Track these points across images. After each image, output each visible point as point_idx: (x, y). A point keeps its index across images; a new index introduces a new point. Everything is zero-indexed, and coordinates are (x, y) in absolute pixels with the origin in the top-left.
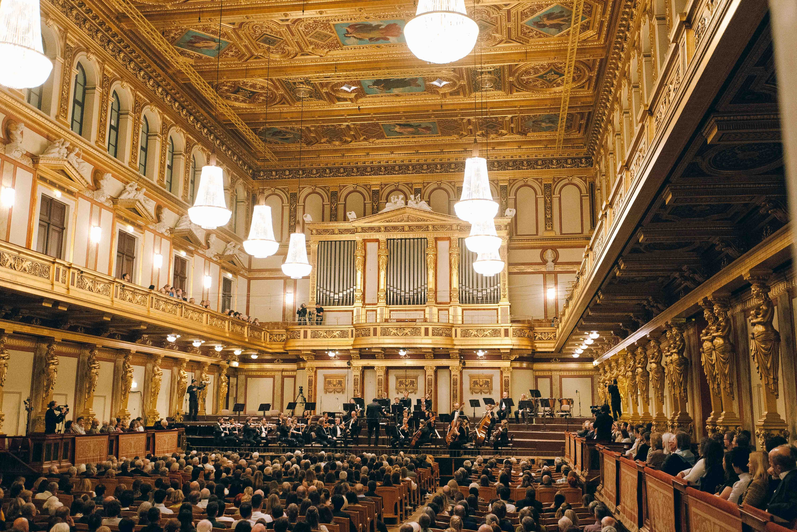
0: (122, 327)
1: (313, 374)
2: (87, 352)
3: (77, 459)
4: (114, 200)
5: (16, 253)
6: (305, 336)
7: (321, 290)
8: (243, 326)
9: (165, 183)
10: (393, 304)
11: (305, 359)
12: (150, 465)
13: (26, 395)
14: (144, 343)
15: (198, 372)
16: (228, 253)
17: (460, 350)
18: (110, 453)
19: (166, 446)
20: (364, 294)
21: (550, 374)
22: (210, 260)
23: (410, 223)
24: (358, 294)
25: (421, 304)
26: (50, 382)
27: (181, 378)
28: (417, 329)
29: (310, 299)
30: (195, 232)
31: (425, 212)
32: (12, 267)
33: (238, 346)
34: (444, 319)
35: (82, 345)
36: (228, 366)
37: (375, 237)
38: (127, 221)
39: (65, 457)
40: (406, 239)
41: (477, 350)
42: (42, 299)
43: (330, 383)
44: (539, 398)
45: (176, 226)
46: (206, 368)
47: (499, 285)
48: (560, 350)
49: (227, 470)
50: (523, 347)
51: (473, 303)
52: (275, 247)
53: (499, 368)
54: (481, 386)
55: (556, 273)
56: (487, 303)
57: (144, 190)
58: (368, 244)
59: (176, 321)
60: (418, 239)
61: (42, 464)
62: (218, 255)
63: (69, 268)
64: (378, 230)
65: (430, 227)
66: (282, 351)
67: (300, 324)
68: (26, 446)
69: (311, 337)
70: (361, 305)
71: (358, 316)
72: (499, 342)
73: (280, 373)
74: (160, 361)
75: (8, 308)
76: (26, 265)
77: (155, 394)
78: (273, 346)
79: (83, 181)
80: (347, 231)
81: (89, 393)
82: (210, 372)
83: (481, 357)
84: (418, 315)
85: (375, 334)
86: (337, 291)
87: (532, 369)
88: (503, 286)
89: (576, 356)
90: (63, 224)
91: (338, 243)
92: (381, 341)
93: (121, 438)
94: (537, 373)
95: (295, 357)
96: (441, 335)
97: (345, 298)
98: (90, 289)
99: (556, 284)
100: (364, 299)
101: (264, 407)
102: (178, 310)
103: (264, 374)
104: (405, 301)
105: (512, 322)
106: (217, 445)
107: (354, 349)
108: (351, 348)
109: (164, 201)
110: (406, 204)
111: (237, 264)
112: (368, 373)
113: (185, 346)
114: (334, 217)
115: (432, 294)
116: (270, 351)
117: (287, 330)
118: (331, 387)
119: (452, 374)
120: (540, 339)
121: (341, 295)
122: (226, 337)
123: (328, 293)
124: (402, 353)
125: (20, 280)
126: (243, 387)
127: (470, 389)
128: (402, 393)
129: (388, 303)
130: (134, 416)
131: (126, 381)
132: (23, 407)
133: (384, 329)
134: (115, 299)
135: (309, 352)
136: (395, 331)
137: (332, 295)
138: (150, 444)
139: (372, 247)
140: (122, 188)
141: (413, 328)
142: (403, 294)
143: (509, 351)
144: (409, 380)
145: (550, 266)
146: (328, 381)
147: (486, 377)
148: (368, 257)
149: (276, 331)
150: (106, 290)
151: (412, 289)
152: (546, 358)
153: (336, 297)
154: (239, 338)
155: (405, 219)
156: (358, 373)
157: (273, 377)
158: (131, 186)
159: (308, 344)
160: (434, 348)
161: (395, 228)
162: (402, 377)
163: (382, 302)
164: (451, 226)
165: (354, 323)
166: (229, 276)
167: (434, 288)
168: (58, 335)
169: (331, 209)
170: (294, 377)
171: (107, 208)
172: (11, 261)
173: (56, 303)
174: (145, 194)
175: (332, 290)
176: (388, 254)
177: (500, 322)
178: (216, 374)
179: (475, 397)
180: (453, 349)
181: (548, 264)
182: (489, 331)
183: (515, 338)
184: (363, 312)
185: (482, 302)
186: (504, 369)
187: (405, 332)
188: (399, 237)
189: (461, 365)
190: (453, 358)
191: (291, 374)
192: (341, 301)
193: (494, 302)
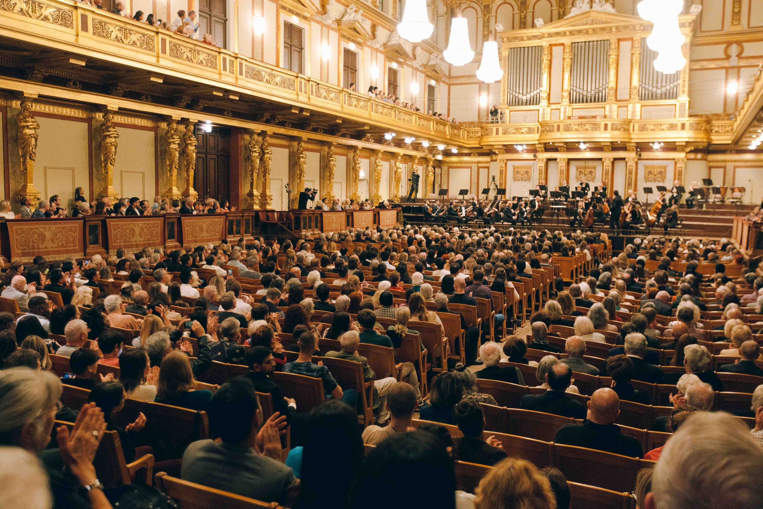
0: (350, 128)
1: (504, 165)
2: (326, 148)
3: (325, 228)
4: (338, 22)
5: (270, 71)
6: (497, 133)
7: (511, 92)
8: (445, 125)
9: (378, 4)
10: (576, 103)
11: (497, 152)
12: (376, 235)
13: (286, 181)
14: (368, 140)
15: (410, 164)
16: (431, 63)
17: (637, 143)
18: (348, 225)
19: (388, 222)
20: (549, 95)
21: (724, 164)
22: (417, 69)
23: (594, 26)
24: (544, 95)
25: (602, 102)
26: (301, 172)
27: (397, 168)
28: (597, 124)
29: (502, 101)
30: (403, 46)
31: (609, 14)
32: (268, 82)
33: (442, 142)
34: (623, 115)
35: (322, 143)
36: (433, 159)
37: (560, 42)
38: (349, 39)
39: (316, 227)
40: (589, 42)
41: (653, 143)
42: (291, 107)
43: (518, 172)
44: (711, 186)
45: (388, 41)
46: (417, 161)
47: (679, 82)
48: (736, 142)
49: (437, 240)
50: (699, 140)
51: (652, 99)
52: (471, 55)
53: (674, 159)
54: (655, 175)
55: (739, 68)
56: (665, 98)
57: (361, 11)
58: (554, 48)
59: (391, 122)
60: (601, 41)
61: (301, 231)
62: (423, 65)
63: (309, 81)
65: (614, 29)
66: (477, 146)
67: (493, 123)
68: (288, 218)
69: (502, 134)
70: (547, 104)
71: (544, 114)
72: (675, 136)
73: (476, 165)
74: (380, 155)
75: (267, 115)
76: (278, 79)
77: (378, 181)
78: (470, 142)
79: (314, 7)
80: (535, 37)
81: (329, 180)
82: (420, 163)
83: (657, 149)
84: (599, 112)
85: (558, 130)
86: (525, 93)
87: (706, 160)
88: (683, 83)
89: (752, 147)
90: (301, 45)
91: (526, 49)
92: (563, 136)
93: (355, 214)
94: (711, 164)
95: (488, 151)
96: (619, 130)
97: (532, 99)
98: (325, 98)
99: (738, 77)
100: (549, 99)
101: (463, 192)
102: (393, 113)
103: (463, 165)
104: (587, 99)
105: (690, 116)
106: (426, 221)
107: (539, 143)
108: (537, 142)
109: (377, 20)
110: (591, 7)
111: (439, 72)
112: (551, 164)
113: (399, 143)
114: (523, 25)
115: (612, 92)
116: (468, 146)
117: (482, 128)
118: (519, 176)
119: (628, 164)
120: (716, 132)
121: (528, 96)
122: (432, 135)
123: (517, 95)
124: (582, 146)
125: (275, 92)
126: (446, 176)
127: (645, 178)
129: (571, 102)
130: (363, 199)
131: (355, 170)
132: (285, 190)
133: (567, 125)
134: (344, 105)
135: (501, 147)
136: (577, 127)
137: (521, 96)
138: (376, 219)
139: (557, 51)
140: (343, 11)
141: (594, 124)
142: (585, 93)
143: (684, 144)
144: (588, 170)
145: (734, 61)
146: (516, 171)
147: (661, 167)
148: (553, 61)
149: (473, 129)
150: (337, 98)
151: (593, 88)
152: (722, 150)
153: (524, 98)
154: (442, 136)
156: (543, 165)
157: (471, 168)
158: (351, 9)
159: (500, 139)
160: (613, 142)
161: (580, 32)
162: (582, 168)
163: (566, 101)
164: (634, 26)
165: (540, 120)
166: (433, 83)
167: (615, 87)
168: (305, 135)
169: (521, 18)
170: (488, 168)
171: (333, 29)
172: (267, 77)
173: (302, 110)
174: (362, 15)
175: (521, 92)
176: (573, 57)
177: (677, 116)
178: (425, 166)
179: (648, 185)
180: (630, 142)
181: (732, 59)
182: (667, 125)
183: (691, 132)
184: (548, 110)
185: (661, 98)
186: (679, 160)
187: (586, 127)
188: (583, 40)
189: (637, 156)
190: (630, 151)
191: (485, 165)
192: (528, 102)
193: (673, 98)
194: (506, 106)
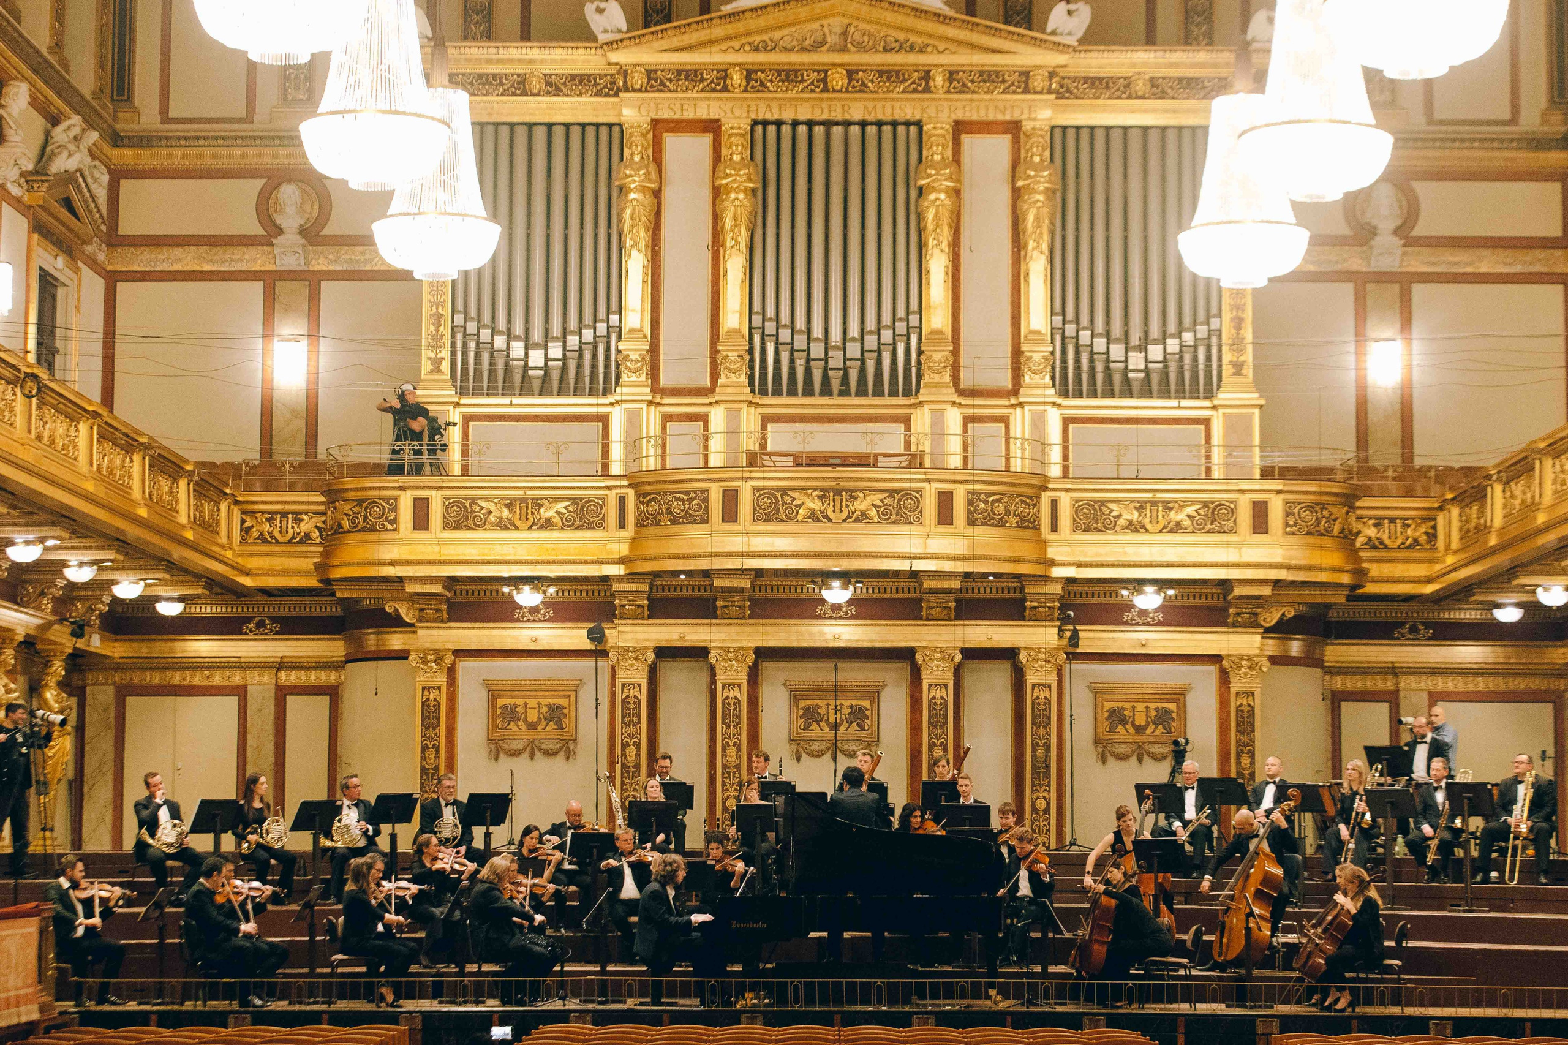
1: (441, 679)
6: (421, 522)
7: (471, 327)
10: (777, 393)
11: (406, 613)
16: (61, 164)
17: (1069, 582)
20: (654, 349)
21: (1389, 685)
23: (853, 58)
24: (634, 350)
25: (893, 393)
28: (906, 494)
29: (427, 366)
31: (919, 11)
34: (988, 456)
36: (68, 644)
37: (702, 113)
40: (828, 124)
41: (1138, 584)
43: (511, 715)
47: (1215, 323)
50: (1323, 577)
51: (1110, 393)
53: (1216, 658)
54: (1140, 729)
55: (1406, 281)
56: (1165, 393)
58: (672, 142)
60: (880, 124)
64: (720, 81)
65: (939, 80)
66: (313, 582)
67: (396, 470)
69: (447, 526)
70: (646, 392)
71: (632, 440)
72: (1232, 556)
73: (267, 678)
80: (582, 82)
83: (1143, 613)
84: (891, 439)
85: (730, 514)
86: (537, 336)
87: (1318, 663)
88: (1235, 330)
91: (540, 134)
92: (758, 543)
94: (1339, 683)
96: (1001, 523)
97: (572, 365)
99: (1405, 321)
100: (654, 370)
103: (197, 680)
104: (826, 378)
105: (1267, 473)
107: (632, 576)
108: (616, 570)
111: (81, 211)
112: (675, 675)
115: (938, 355)
116: (247, 582)
117: (333, 495)
118: (518, 732)
119: (1031, 678)
120: (1371, 544)
121: (555, 349)
122: (137, 520)
123: (500, 342)
124: (837, 594)
126: (110, 734)
127: (1097, 741)
128: (819, 755)
129: (757, 386)
133: (771, 493)
135: (437, 589)
136: (815, 505)
137: (517, 349)
139: (687, 154)
141: (891, 493)
142: (817, 350)
143: (1267, 591)
144: (846, 705)
145: (1386, 252)
146: (502, 708)
147: (1162, 693)
148: (670, 195)
151: (854, 331)
153: (536, 358)
155: (833, 39)
156: (635, 675)
157: (241, 692)
159: (431, 551)
160: (967, 575)
161: (789, 76)
162: (821, 693)
163: (733, 381)
164: (1025, 75)
165: (616, 469)
166: (56, 262)
167: (948, 330)
170: (333, 693)
175: (518, 329)
176: (759, 185)
177: (1216, 474)
180: (1045, 579)
181: (1378, 240)
182: (1190, 510)
183: (1292, 539)
184: (650, 421)
185: (1147, 392)
186: (1238, 660)
187: (860, 505)
188: (804, 113)
189: (1065, 642)
190: (1037, 618)
191: (313, 677)
192: (555, 375)
193: (1195, 394)
194: (450, 394)
